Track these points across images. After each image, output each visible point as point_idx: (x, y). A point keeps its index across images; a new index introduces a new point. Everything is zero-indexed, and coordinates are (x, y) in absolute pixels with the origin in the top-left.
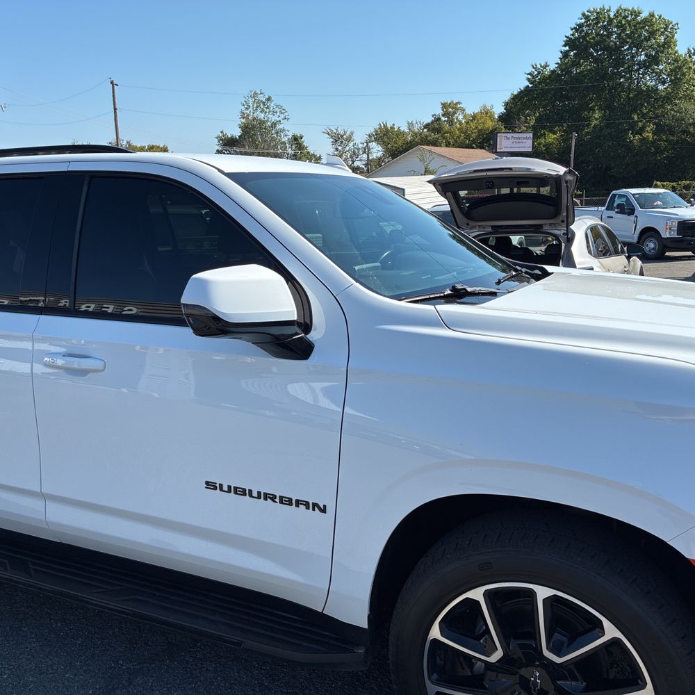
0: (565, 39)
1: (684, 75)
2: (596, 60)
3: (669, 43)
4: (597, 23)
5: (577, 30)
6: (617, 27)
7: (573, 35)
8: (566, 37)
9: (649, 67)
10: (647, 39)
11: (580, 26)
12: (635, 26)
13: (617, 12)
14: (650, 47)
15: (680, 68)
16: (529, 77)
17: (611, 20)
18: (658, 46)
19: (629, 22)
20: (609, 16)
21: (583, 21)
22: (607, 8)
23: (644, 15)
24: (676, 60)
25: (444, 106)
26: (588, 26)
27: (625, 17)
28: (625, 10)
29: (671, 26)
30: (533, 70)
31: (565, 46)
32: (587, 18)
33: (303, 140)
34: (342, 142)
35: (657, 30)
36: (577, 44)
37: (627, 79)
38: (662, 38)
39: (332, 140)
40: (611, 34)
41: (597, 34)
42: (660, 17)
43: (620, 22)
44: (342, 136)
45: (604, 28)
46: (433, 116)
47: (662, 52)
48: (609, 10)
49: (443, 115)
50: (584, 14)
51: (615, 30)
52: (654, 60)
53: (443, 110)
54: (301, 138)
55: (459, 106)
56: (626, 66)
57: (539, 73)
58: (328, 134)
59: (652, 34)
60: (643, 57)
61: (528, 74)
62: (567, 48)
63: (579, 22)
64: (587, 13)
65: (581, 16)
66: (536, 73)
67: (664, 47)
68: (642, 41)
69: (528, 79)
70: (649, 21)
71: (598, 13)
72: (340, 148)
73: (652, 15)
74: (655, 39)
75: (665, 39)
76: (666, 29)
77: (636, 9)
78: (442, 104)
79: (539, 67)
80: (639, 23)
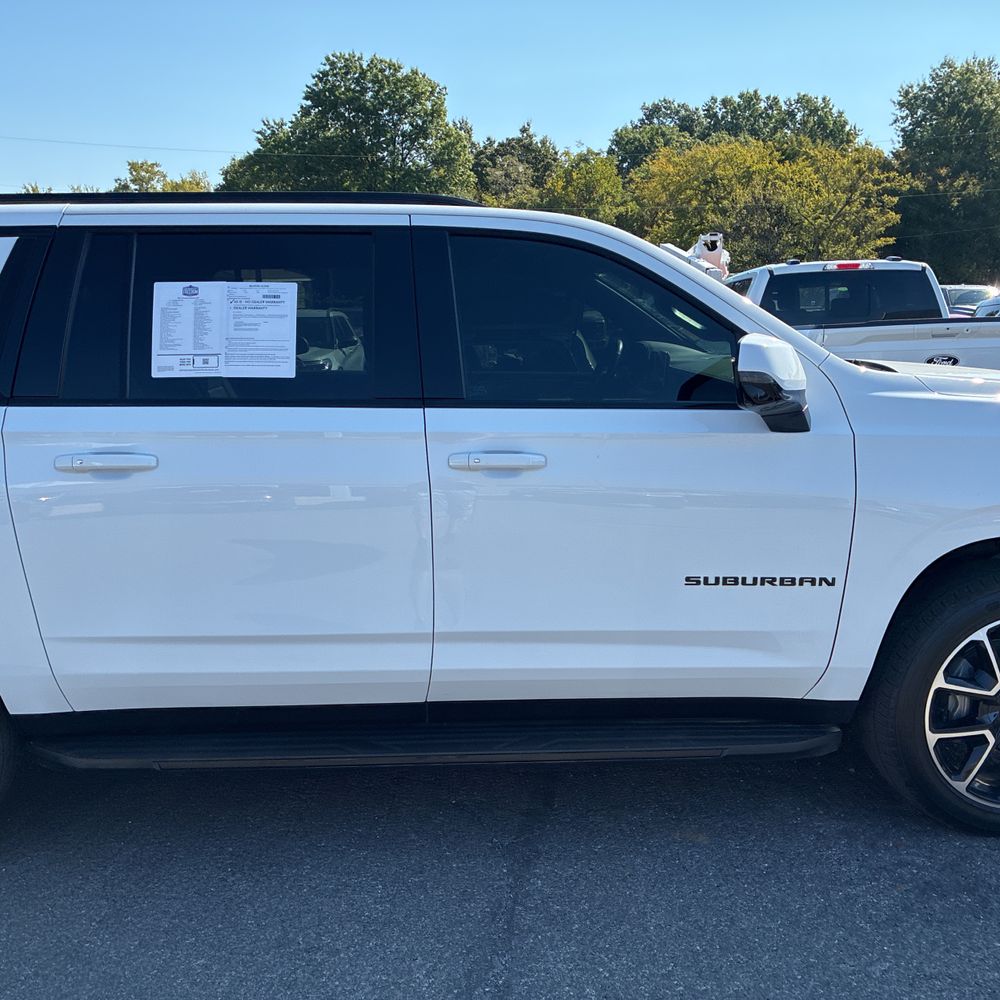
0: (306, 89)
1: (458, 154)
2: (349, 124)
3: (437, 112)
4: (347, 73)
5: (321, 79)
6: (373, 81)
7: (316, 85)
8: (307, 86)
9: (416, 139)
10: (412, 103)
11: (325, 74)
12: (395, 84)
13: (372, 62)
14: (415, 114)
15: (452, 145)
16: (260, 136)
17: (363, 73)
18: (426, 113)
19: (387, 78)
20: (361, 66)
21: (328, 68)
22: (358, 55)
23: (405, 71)
24: (448, 135)
25: (133, 167)
26: (335, 75)
27: (382, 71)
28: (381, 61)
29: (438, 90)
30: (265, 127)
31: (306, 98)
32: (332, 64)
35: (422, 93)
36: (322, 98)
37: (391, 153)
38: (429, 105)
40: (364, 90)
41: (348, 89)
42: (424, 76)
43: (376, 76)
45: (357, 82)
46: (116, 181)
47: (431, 122)
48: (360, 59)
49: (133, 181)
50: (328, 59)
51: (370, 85)
52: (421, 132)
53: (131, 173)
55: (156, 169)
56: (389, 136)
57: (273, 133)
59: (417, 97)
60: (407, 127)
61: (258, 133)
62: (309, 103)
63: (322, 68)
64: (331, 58)
65: (324, 61)
66: (269, 132)
67: (433, 117)
68: (405, 106)
69: (259, 140)
70: (411, 80)
71: (347, 60)
73: (415, 73)
74: (420, 104)
75: (433, 106)
76: (432, 93)
77: (394, 61)
78: (130, 164)
79: (272, 124)
80: (400, 81)
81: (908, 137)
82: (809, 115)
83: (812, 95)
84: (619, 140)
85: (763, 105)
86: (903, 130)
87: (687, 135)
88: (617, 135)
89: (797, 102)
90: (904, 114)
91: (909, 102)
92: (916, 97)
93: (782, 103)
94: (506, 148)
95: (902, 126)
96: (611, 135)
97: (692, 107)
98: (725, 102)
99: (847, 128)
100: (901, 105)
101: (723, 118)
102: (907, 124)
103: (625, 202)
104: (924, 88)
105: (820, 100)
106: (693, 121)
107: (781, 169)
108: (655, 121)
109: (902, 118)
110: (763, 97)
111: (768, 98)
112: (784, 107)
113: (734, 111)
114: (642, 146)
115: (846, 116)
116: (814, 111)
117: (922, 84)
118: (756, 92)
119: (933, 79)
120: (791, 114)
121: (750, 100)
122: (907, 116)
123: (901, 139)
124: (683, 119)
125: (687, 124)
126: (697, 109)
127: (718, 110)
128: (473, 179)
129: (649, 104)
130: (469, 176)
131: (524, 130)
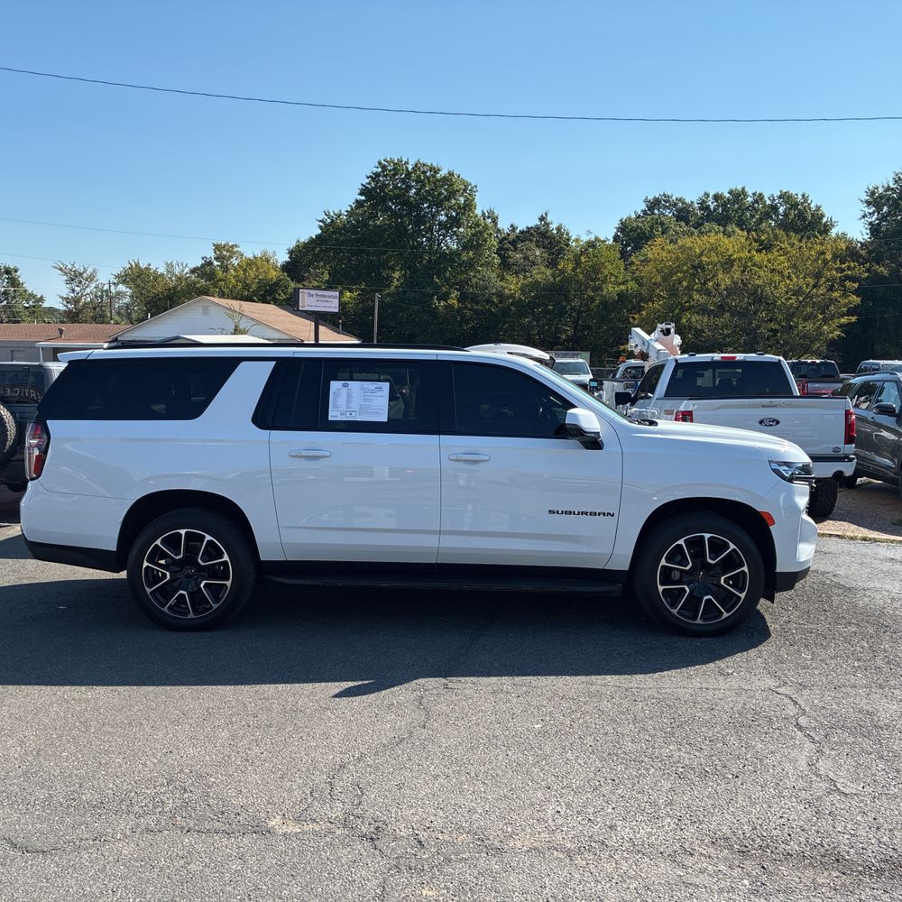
0: (360, 187)
1: (485, 240)
2: (395, 215)
3: (469, 205)
4: (394, 175)
5: (373, 179)
6: (417, 182)
7: (369, 183)
8: (362, 185)
9: (451, 228)
10: (448, 199)
11: (377, 175)
12: (435, 183)
13: (416, 166)
14: (450, 207)
15: (481, 232)
16: (321, 224)
17: (408, 174)
18: (459, 208)
19: (428, 178)
20: (407, 169)
21: (380, 170)
22: (405, 160)
23: (443, 173)
24: (477, 225)
25: (217, 247)
26: (385, 176)
27: (424, 173)
28: (424, 165)
29: (470, 188)
30: (326, 217)
31: (361, 194)
32: (384, 167)
33: (18, 273)
34: (80, 282)
35: (457, 191)
36: (374, 194)
37: (429, 240)
38: (462, 200)
39: (65, 278)
40: (410, 187)
41: (395, 187)
42: (459, 177)
43: (419, 176)
44: (81, 274)
45: (403, 181)
46: (203, 258)
47: (463, 214)
48: (407, 163)
49: (217, 259)
50: (380, 163)
51: (413, 184)
52: (455, 222)
53: (215, 252)
54: (16, 271)
55: (236, 249)
56: (428, 225)
57: (332, 221)
58: (61, 269)
59: (452, 194)
60: (443, 218)
61: (320, 221)
62: (363, 198)
63: (375, 170)
64: (383, 162)
65: (377, 165)
66: (329, 221)
67: (465, 210)
68: (442, 200)
69: (321, 227)
70: (448, 180)
71: (395, 164)
72: (77, 289)
73: (451, 174)
74: (455, 199)
75: (465, 201)
76: (465, 190)
77: (435, 165)
78: (214, 245)
79: (332, 214)
80: (439, 181)
81: (874, 230)
82: (790, 209)
83: (793, 192)
84: (624, 227)
85: (750, 199)
86: (871, 224)
87: (683, 224)
88: (622, 223)
89: (780, 197)
90: (871, 211)
91: (875, 200)
92: (881, 197)
93: (766, 199)
94: (527, 235)
95: (870, 220)
96: (617, 224)
97: (688, 201)
98: (717, 197)
99: (824, 220)
100: (869, 203)
101: (715, 210)
102: (874, 219)
103: (626, 281)
104: (888, 189)
105: (800, 197)
106: (689, 212)
107: (758, 258)
108: (656, 211)
109: (870, 214)
110: (750, 193)
111: (754, 194)
112: (768, 202)
113: (724, 205)
114: (644, 233)
115: (824, 210)
116: (795, 205)
117: (886, 186)
118: (743, 189)
119: (896, 182)
120: (774, 208)
121: (738, 196)
122: (874, 212)
123: (868, 231)
124: (680, 211)
125: (683, 213)
126: (692, 203)
127: (710, 203)
128: (497, 260)
129: (651, 198)
130: (493, 258)
131: (542, 219)
